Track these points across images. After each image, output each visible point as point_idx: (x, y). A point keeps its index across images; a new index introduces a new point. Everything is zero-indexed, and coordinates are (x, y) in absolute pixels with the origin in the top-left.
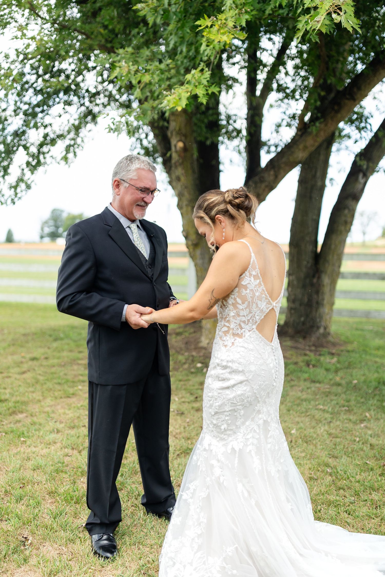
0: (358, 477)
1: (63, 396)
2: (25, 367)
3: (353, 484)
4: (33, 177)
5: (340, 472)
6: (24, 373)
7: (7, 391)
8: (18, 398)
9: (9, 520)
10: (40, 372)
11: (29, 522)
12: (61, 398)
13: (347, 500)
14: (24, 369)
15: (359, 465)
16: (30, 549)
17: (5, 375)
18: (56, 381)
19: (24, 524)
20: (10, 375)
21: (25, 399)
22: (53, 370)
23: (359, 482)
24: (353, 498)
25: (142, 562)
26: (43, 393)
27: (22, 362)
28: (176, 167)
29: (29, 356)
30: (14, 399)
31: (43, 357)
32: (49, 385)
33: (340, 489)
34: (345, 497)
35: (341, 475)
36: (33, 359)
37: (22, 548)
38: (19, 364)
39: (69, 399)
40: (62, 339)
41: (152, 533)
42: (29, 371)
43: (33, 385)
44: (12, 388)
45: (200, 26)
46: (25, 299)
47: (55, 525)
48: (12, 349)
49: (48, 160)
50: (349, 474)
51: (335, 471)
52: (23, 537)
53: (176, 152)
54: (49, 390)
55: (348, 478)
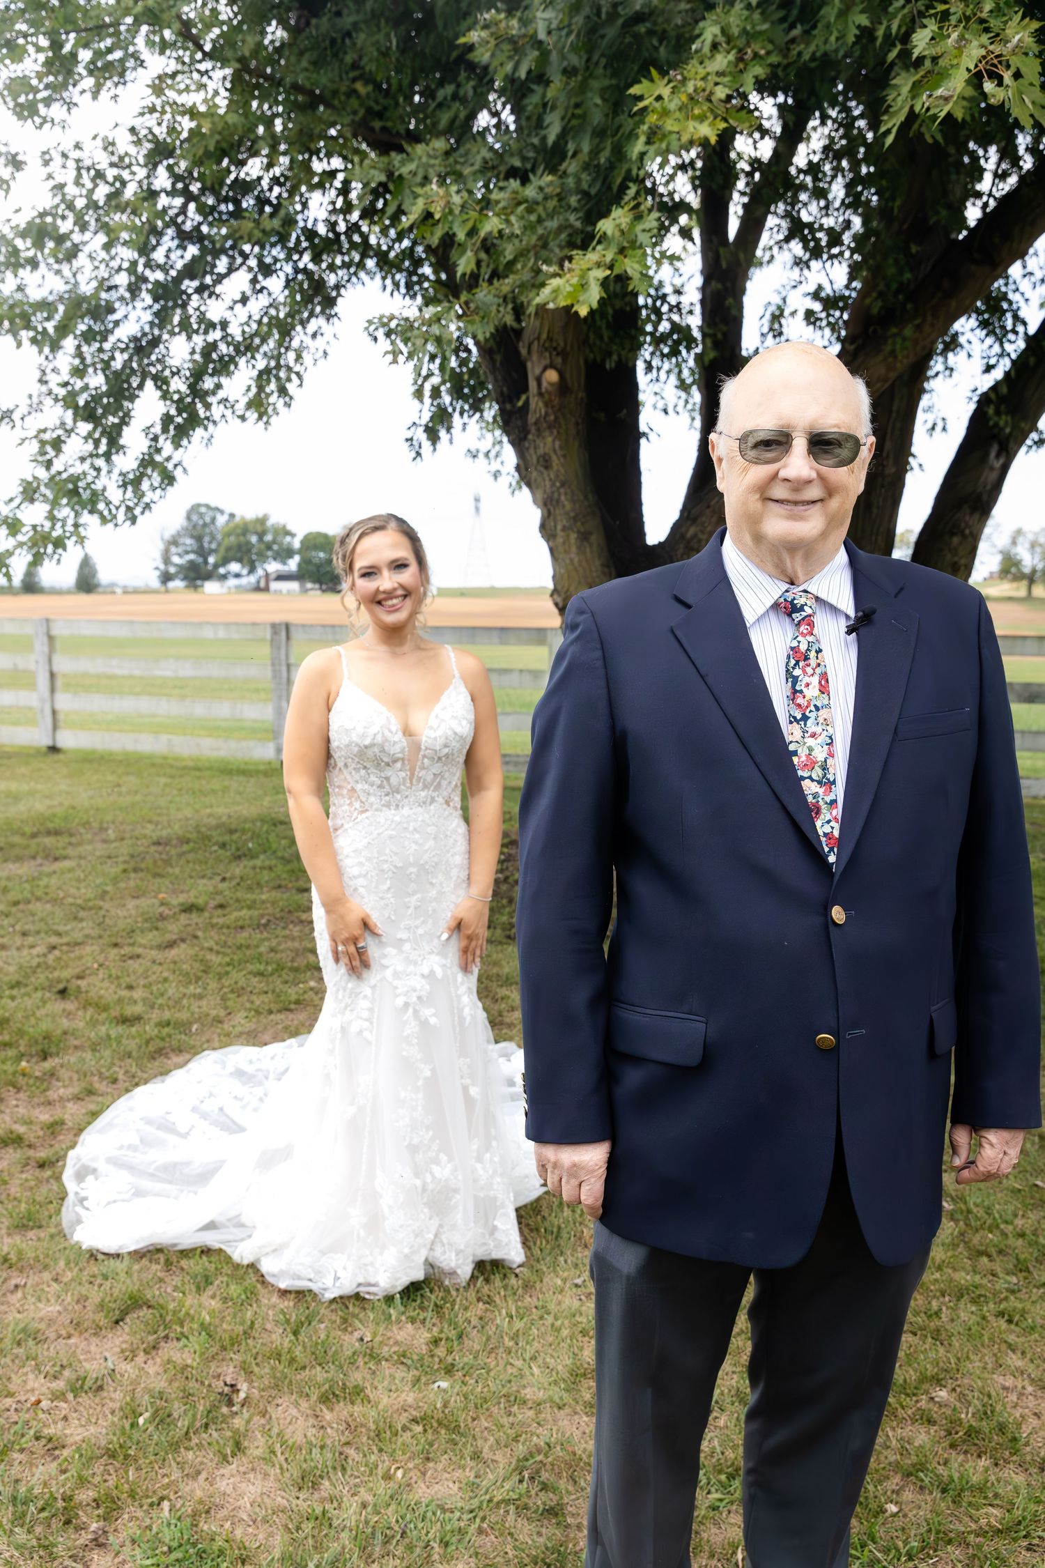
0: (1019, 1222)
1: (274, 1007)
2: (173, 929)
3: (1012, 1241)
4: (178, 456)
5: (975, 1210)
6: (171, 945)
7: (137, 994)
8: (167, 1015)
9: (187, 1338)
10: (211, 943)
11: (235, 1341)
12: (270, 1012)
13: (1001, 1285)
14: (168, 937)
15: (1019, 1191)
16: (246, 1415)
17: (127, 950)
18: (250, 967)
19: (224, 1348)
20: (139, 951)
21: (184, 1016)
22: (242, 937)
23: (1022, 1235)
24: (1014, 1280)
25: (521, 1449)
26: (223, 999)
27: (162, 918)
28: (539, 432)
29: (177, 900)
30: (155, 1016)
31: (212, 904)
32: (238, 977)
33: (981, 1253)
34: (993, 1275)
35: (977, 1218)
36: (189, 909)
37: (225, 1410)
38: (156, 921)
39: (291, 1016)
40: (253, 856)
41: (536, 1370)
42: (183, 940)
43: (198, 979)
44: (148, 986)
45: (641, 98)
46: (147, 744)
47: (298, 1352)
48: (133, 881)
49: (217, 411)
50: (997, 1216)
51: (963, 1207)
52: (226, 1384)
53: (540, 394)
54: (239, 992)
55: (997, 1227)
